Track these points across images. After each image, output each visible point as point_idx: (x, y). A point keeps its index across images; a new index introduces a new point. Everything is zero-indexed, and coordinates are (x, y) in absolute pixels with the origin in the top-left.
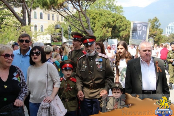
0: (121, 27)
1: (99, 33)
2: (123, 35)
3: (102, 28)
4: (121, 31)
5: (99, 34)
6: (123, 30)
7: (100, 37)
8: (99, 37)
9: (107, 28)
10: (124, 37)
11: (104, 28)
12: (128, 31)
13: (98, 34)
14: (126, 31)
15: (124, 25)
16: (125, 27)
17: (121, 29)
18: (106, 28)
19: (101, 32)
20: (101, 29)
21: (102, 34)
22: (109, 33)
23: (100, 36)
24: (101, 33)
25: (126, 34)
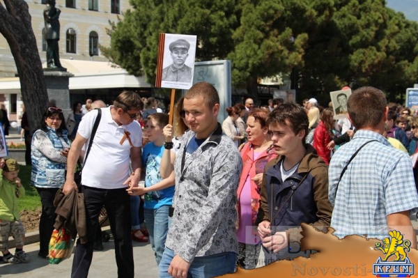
0: (356, 32)
1: (248, 52)
2: (362, 62)
3: (263, 31)
4: (356, 46)
5: (249, 57)
6: (364, 44)
7: (250, 65)
9: (288, 31)
10: (364, 71)
11: (276, 31)
12: (384, 48)
13: (244, 56)
14: (374, 48)
15: (367, 26)
16: (373, 34)
17: (356, 39)
18: (281, 30)
19: (256, 47)
20: (261, 35)
21: (261, 55)
23: (250, 62)
24: (259, 52)
25: (373, 60)
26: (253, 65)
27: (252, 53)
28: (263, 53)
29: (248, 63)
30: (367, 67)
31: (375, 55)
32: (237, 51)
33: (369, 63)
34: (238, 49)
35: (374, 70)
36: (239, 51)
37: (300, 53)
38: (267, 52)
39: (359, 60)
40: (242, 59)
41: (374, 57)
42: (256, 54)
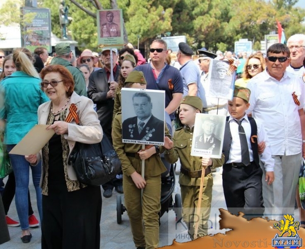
0: (197, 5)
1: (140, 22)
2: (201, 26)
3: (147, 8)
4: (197, 15)
5: (141, 25)
6: (203, 13)
7: (142, 31)
8: (140, 31)
9: (161, 8)
10: (203, 30)
11: (154, 8)
12: (213, 15)
13: (137, 24)
14: (208, 15)
16: (207, 6)
17: (197, 10)
18: (157, 7)
19: (145, 19)
20: (146, 11)
21: (148, 24)
22: (166, 22)
23: (142, 28)
24: (147, 22)
25: (209, 23)
26: (144, 30)
27: (143, 23)
28: (149, 22)
29: (140, 29)
30: (205, 28)
31: (209, 20)
32: (131, 21)
33: (206, 26)
34: (132, 20)
35: (209, 30)
36: (133, 21)
37: (169, 21)
38: (152, 22)
39: (200, 24)
40: (136, 27)
41: (209, 21)
42: (145, 23)
